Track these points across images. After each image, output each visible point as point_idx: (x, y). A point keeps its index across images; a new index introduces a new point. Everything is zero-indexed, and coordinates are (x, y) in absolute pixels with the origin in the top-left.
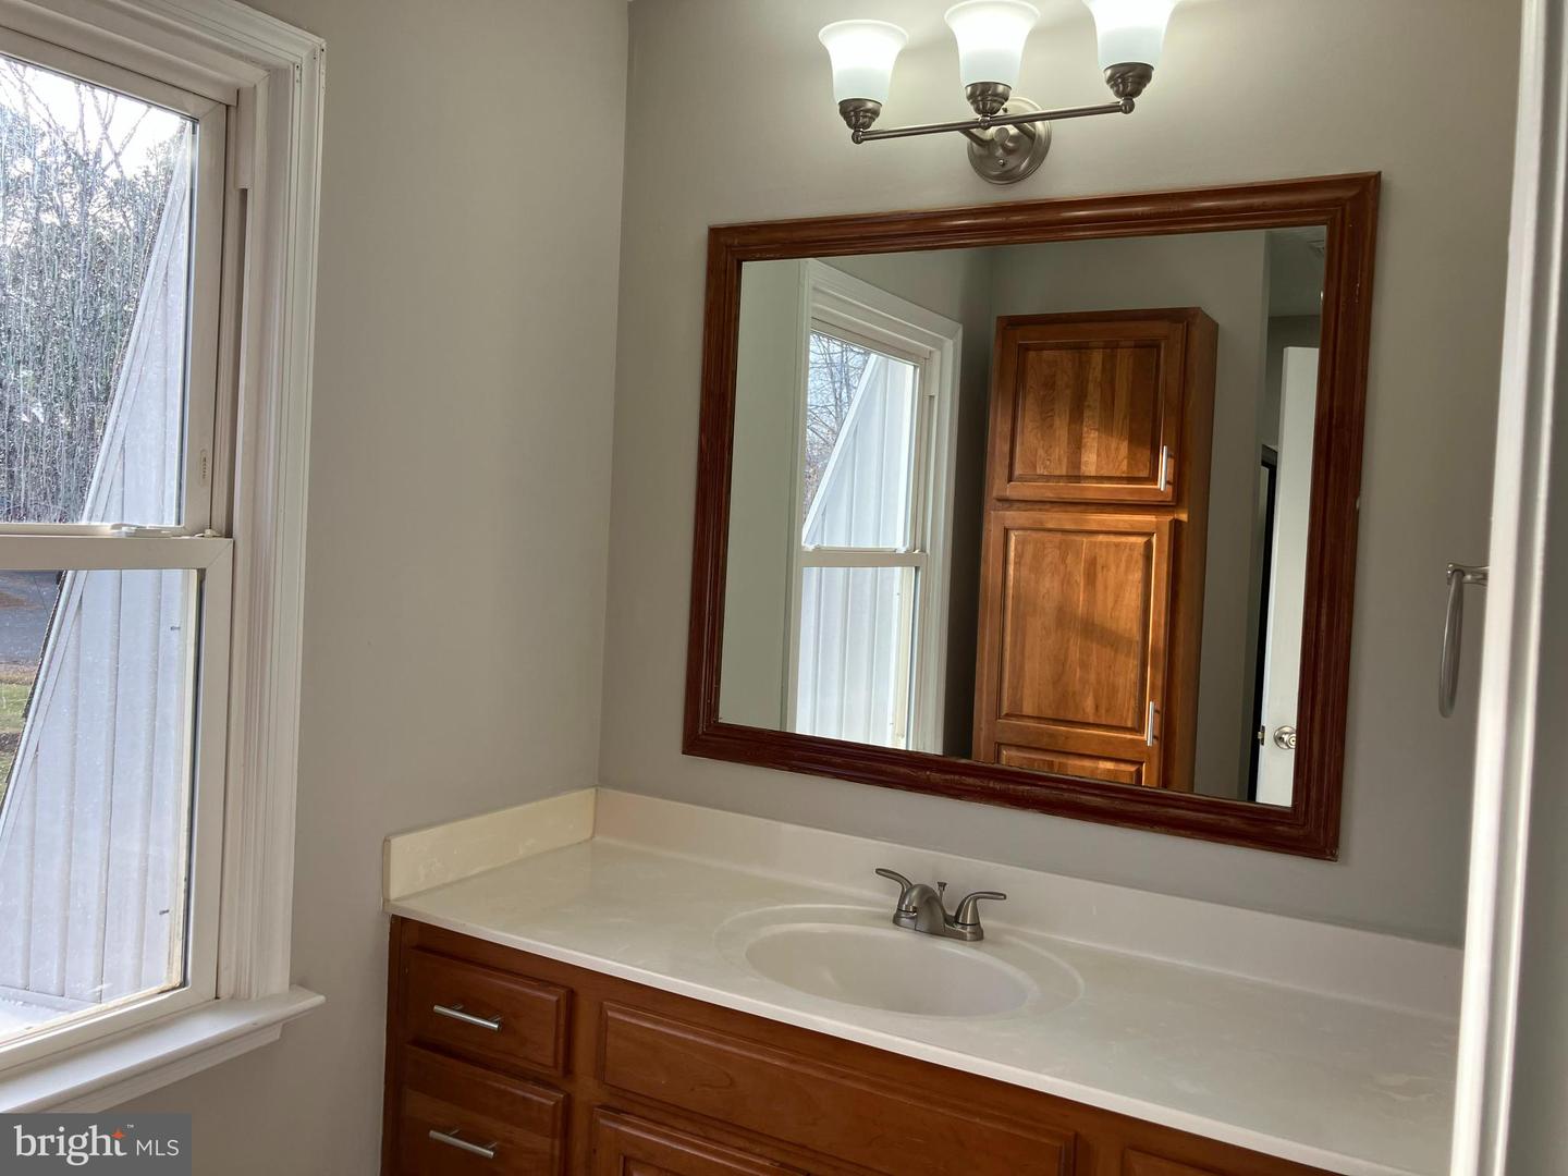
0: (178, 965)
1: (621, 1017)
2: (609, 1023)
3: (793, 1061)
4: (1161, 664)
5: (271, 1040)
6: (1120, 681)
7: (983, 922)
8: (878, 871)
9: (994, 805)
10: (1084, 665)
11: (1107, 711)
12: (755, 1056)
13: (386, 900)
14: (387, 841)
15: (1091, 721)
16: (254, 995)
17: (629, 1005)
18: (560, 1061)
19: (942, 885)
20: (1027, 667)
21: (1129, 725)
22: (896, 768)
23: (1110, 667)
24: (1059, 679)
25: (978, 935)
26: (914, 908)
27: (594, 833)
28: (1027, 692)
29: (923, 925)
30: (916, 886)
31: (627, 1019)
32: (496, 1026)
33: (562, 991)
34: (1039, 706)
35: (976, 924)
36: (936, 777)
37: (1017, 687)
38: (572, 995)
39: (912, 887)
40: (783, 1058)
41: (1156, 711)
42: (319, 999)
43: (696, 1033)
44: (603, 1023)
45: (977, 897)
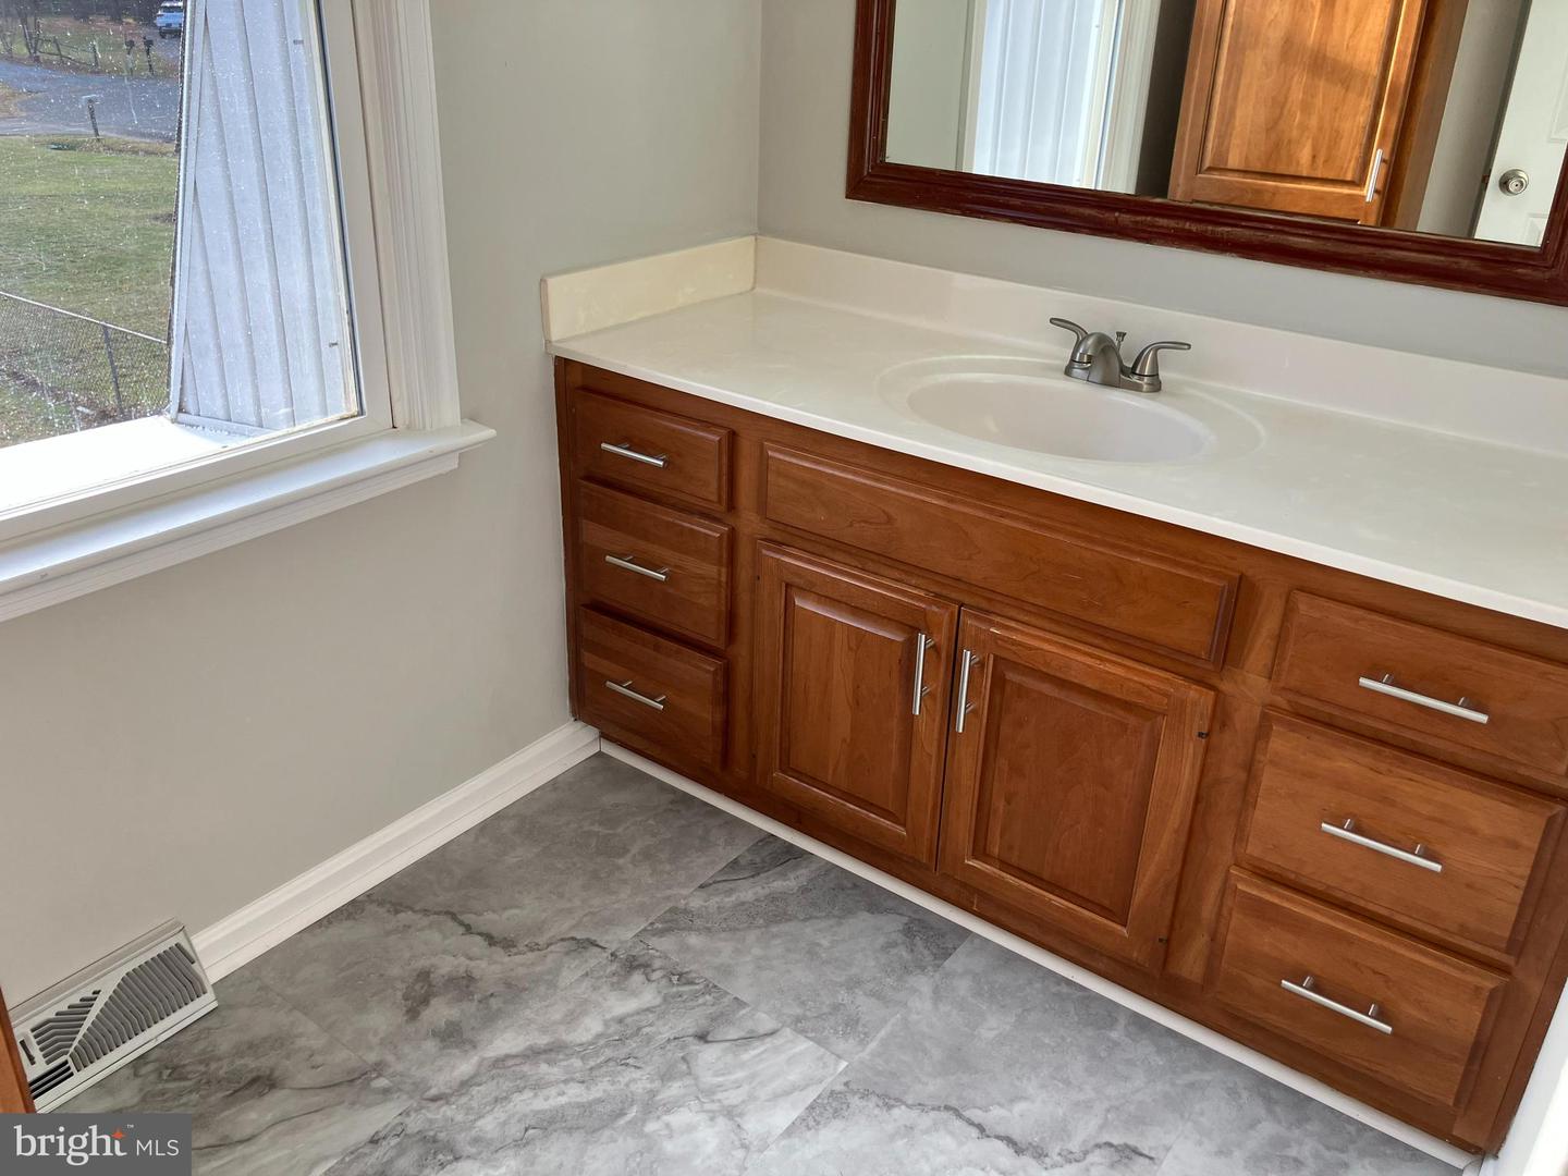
0: (353, 396)
1: (781, 457)
2: (770, 462)
3: (951, 501)
4: (1399, 103)
5: (450, 468)
6: (1346, 126)
7: (1162, 374)
8: (1052, 321)
9: (1188, 248)
10: (1306, 107)
11: (1326, 161)
12: (912, 495)
13: (548, 342)
14: (543, 281)
15: (1305, 174)
16: (428, 428)
17: (789, 446)
18: (724, 497)
19: (1121, 335)
20: (1239, 113)
21: (1349, 178)
22: (1081, 210)
23: (1336, 110)
24: (1273, 125)
25: (1156, 386)
26: (1089, 357)
27: (755, 282)
28: (1235, 141)
29: (1097, 375)
30: (1092, 334)
31: (787, 459)
32: (661, 463)
33: (723, 432)
34: (1247, 158)
35: (1154, 375)
36: (1126, 218)
37: (1223, 136)
38: (733, 436)
39: (1088, 336)
40: (939, 497)
41: (1383, 161)
42: (490, 433)
43: (855, 473)
44: (764, 462)
45: (1157, 347)
